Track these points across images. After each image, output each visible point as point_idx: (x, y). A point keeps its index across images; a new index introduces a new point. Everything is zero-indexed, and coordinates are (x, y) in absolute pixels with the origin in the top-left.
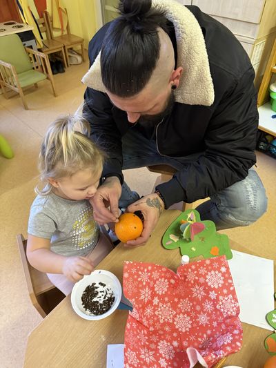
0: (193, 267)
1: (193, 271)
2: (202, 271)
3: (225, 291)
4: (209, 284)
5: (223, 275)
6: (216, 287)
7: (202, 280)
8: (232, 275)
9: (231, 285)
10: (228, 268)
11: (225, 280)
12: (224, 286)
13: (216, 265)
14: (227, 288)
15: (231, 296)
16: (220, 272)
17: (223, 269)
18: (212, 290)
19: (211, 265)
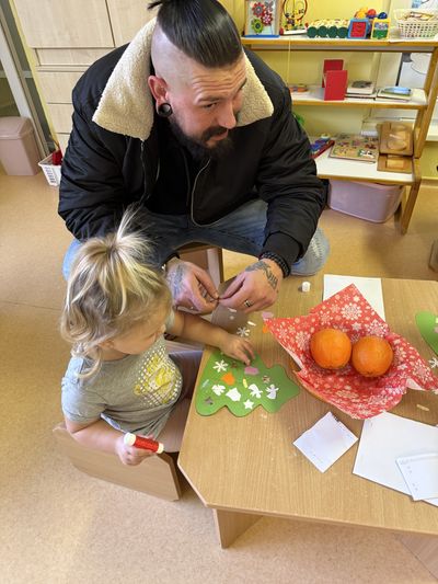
0: (324, 308)
1: (325, 311)
2: (335, 309)
3: (367, 319)
4: (348, 318)
5: (358, 304)
6: (356, 318)
7: (338, 318)
8: (368, 300)
9: (370, 311)
10: (361, 296)
11: (363, 308)
12: (364, 315)
13: (347, 297)
14: (369, 315)
15: (375, 321)
16: (354, 303)
17: (356, 299)
18: (353, 322)
19: (341, 299)
